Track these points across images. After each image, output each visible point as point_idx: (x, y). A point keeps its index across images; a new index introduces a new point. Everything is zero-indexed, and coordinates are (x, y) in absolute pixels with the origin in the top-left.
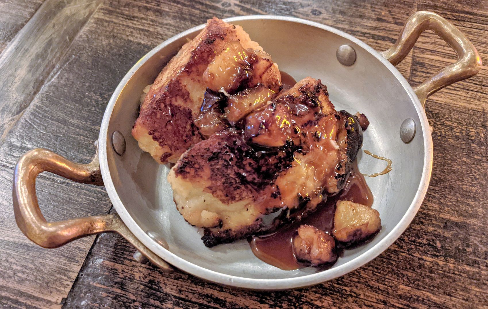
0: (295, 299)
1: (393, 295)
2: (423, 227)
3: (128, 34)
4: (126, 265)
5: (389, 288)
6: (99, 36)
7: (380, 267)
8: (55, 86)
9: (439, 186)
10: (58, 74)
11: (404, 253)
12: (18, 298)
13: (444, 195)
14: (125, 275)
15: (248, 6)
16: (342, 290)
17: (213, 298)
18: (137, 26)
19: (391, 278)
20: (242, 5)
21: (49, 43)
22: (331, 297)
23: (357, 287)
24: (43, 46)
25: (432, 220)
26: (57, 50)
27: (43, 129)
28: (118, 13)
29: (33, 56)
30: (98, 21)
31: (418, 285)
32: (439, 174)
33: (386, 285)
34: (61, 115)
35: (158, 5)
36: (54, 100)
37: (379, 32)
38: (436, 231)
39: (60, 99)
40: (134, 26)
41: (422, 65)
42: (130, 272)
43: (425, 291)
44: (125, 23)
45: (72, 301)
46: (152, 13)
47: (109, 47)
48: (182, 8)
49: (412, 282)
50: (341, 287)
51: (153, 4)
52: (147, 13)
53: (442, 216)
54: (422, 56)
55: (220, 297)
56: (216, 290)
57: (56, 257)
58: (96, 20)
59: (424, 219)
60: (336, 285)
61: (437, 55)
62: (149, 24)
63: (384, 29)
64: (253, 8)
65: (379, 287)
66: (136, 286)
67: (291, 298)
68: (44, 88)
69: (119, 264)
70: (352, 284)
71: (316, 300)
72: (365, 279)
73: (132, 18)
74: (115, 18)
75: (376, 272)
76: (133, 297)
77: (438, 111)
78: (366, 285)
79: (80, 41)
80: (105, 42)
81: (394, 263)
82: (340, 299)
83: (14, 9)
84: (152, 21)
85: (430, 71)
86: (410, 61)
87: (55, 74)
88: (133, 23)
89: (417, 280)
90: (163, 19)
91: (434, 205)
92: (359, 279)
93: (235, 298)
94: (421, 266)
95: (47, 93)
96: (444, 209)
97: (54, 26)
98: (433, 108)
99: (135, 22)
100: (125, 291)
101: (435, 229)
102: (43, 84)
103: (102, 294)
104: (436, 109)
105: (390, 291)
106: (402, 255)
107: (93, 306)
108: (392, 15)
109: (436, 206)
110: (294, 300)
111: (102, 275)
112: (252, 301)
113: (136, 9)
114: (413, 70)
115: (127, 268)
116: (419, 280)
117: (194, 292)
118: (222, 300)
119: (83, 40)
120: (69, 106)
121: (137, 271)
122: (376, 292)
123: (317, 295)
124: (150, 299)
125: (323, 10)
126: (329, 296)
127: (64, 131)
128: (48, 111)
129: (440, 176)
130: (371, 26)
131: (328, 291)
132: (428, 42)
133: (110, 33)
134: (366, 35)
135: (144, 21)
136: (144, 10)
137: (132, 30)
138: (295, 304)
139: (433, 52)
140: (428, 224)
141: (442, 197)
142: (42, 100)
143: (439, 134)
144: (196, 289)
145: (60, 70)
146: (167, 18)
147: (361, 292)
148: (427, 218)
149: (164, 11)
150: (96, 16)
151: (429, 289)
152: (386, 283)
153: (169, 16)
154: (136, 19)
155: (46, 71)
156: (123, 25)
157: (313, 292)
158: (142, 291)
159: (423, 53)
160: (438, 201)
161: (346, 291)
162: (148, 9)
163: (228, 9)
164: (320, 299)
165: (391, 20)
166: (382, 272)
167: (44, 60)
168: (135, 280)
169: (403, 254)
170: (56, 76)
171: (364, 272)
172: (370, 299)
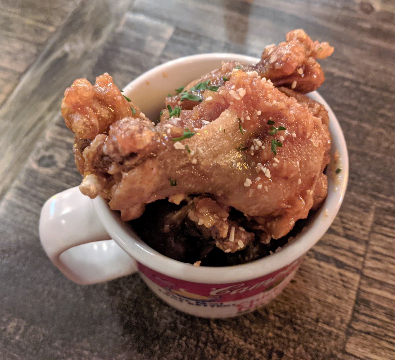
41: (367, 303)
63: (330, 245)
85: (374, 314)
108: (343, 222)
114: (355, 310)
132: (379, 269)
139: (382, 284)
159: (370, 285)
165: (341, 230)
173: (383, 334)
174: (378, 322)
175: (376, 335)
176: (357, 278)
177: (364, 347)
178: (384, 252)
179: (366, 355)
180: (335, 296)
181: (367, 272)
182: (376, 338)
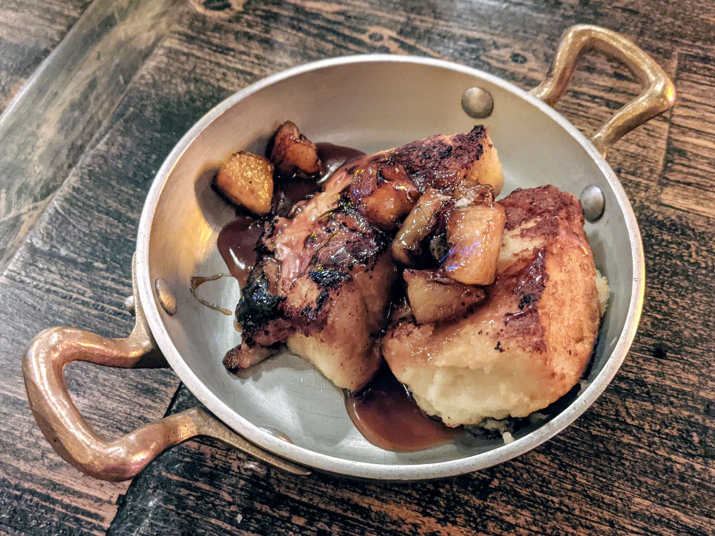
0: (477, 512)
1: (624, 513)
2: (674, 410)
3: (219, 76)
4: (218, 448)
5: (618, 501)
6: (172, 76)
7: (605, 469)
8: (102, 156)
9: (700, 347)
10: (108, 136)
11: (643, 448)
12: (49, 492)
13: (707, 362)
14: (216, 463)
15: (411, 42)
16: (548, 501)
17: (351, 505)
18: (232, 65)
19: (622, 487)
20: (402, 39)
21: (92, 85)
22: (531, 511)
23: (570, 497)
24: (82, 89)
25: (686, 399)
26: (104, 97)
27: (85, 226)
28: (203, 41)
29: (66, 105)
30: (171, 53)
31: (662, 498)
32: (701, 329)
33: (614, 496)
34: (113, 204)
35: (267, 32)
36: (101, 180)
37: (617, 96)
38: (693, 417)
39: (111, 179)
40: (228, 64)
41: (682, 153)
42: (224, 459)
43: (672, 508)
44: (213, 59)
45: (134, 500)
46: (257, 44)
47: (188, 97)
48: (306, 40)
49: (654, 493)
50: (546, 496)
51: (259, 29)
52: (248, 44)
53: (702, 394)
54: (683, 138)
55: (361, 504)
56: (357, 492)
57: (108, 430)
58: (167, 51)
59: (675, 397)
60: (538, 494)
61: (705, 139)
62: (252, 62)
63: (624, 92)
64: (418, 46)
65: (603, 498)
66: (234, 481)
67: (469, 509)
68: (85, 160)
69: (206, 446)
70: (563, 493)
71: (508, 515)
72: (583, 486)
73: (224, 50)
74: (197, 50)
75: (600, 476)
76: (228, 498)
77: (703, 229)
78: (584, 495)
79: (140, 84)
80: (182, 88)
81: (627, 464)
82: (544, 514)
83: (33, 23)
84: (257, 57)
85: (693, 164)
86: (664, 146)
87: (102, 136)
88: (226, 60)
89: (660, 491)
90: (275, 54)
91: (690, 376)
92: (574, 486)
93: (385, 506)
94: (668, 470)
95: (91, 168)
96: (706, 384)
97: (99, 57)
98: (695, 225)
99: (230, 58)
100: (217, 488)
101: (691, 414)
102: (82, 152)
103: (180, 491)
104: (700, 226)
105: (620, 505)
106: (639, 452)
107: (166, 508)
109: (694, 379)
110: (474, 513)
111: (181, 462)
112: (410, 511)
113: (232, 37)
114: (667, 161)
115: (220, 452)
116: (664, 492)
117: (322, 495)
118: (365, 508)
119: (147, 84)
120: (126, 190)
121: (235, 457)
122: (599, 507)
123: (510, 507)
124: (255, 502)
125: (529, 55)
126: (528, 509)
127: (118, 231)
128: (92, 197)
129: (702, 332)
130: (604, 86)
131: (526, 501)
132: (693, 118)
133: (189, 74)
134: (597, 100)
135: (244, 57)
136: (245, 40)
137: (224, 70)
138: (475, 519)
139: (699, 133)
140: (682, 406)
141: (703, 364)
142: (82, 178)
143: (703, 265)
144: (325, 490)
145: (111, 131)
146: (282, 53)
147: (576, 506)
148: (680, 396)
149: (277, 42)
150: (167, 44)
151: (678, 505)
152: (615, 493)
153: (285, 51)
154: (232, 53)
155: (87, 130)
156: (211, 62)
157: (503, 501)
158: (242, 489)
159: (683, 133)
160: (697, 372)
161: (553, 502)
162: (250, 37)
163: (378, 44)
164: (513, 513)
166: (609, 477)
167: (83, 112)
168: (231, 472)
169: (642, 451)
170: (105, 140)
171: (581, 475)
172: (589, 517)
173: (708, 185)
174: (700, 173)
175: (699, 186)
176: (666, 126)
177: (685, 198)
178: (698, 99)
179: (690, 207)
180: (639, 145)
181: (677, 120)
182: (701, 188)
